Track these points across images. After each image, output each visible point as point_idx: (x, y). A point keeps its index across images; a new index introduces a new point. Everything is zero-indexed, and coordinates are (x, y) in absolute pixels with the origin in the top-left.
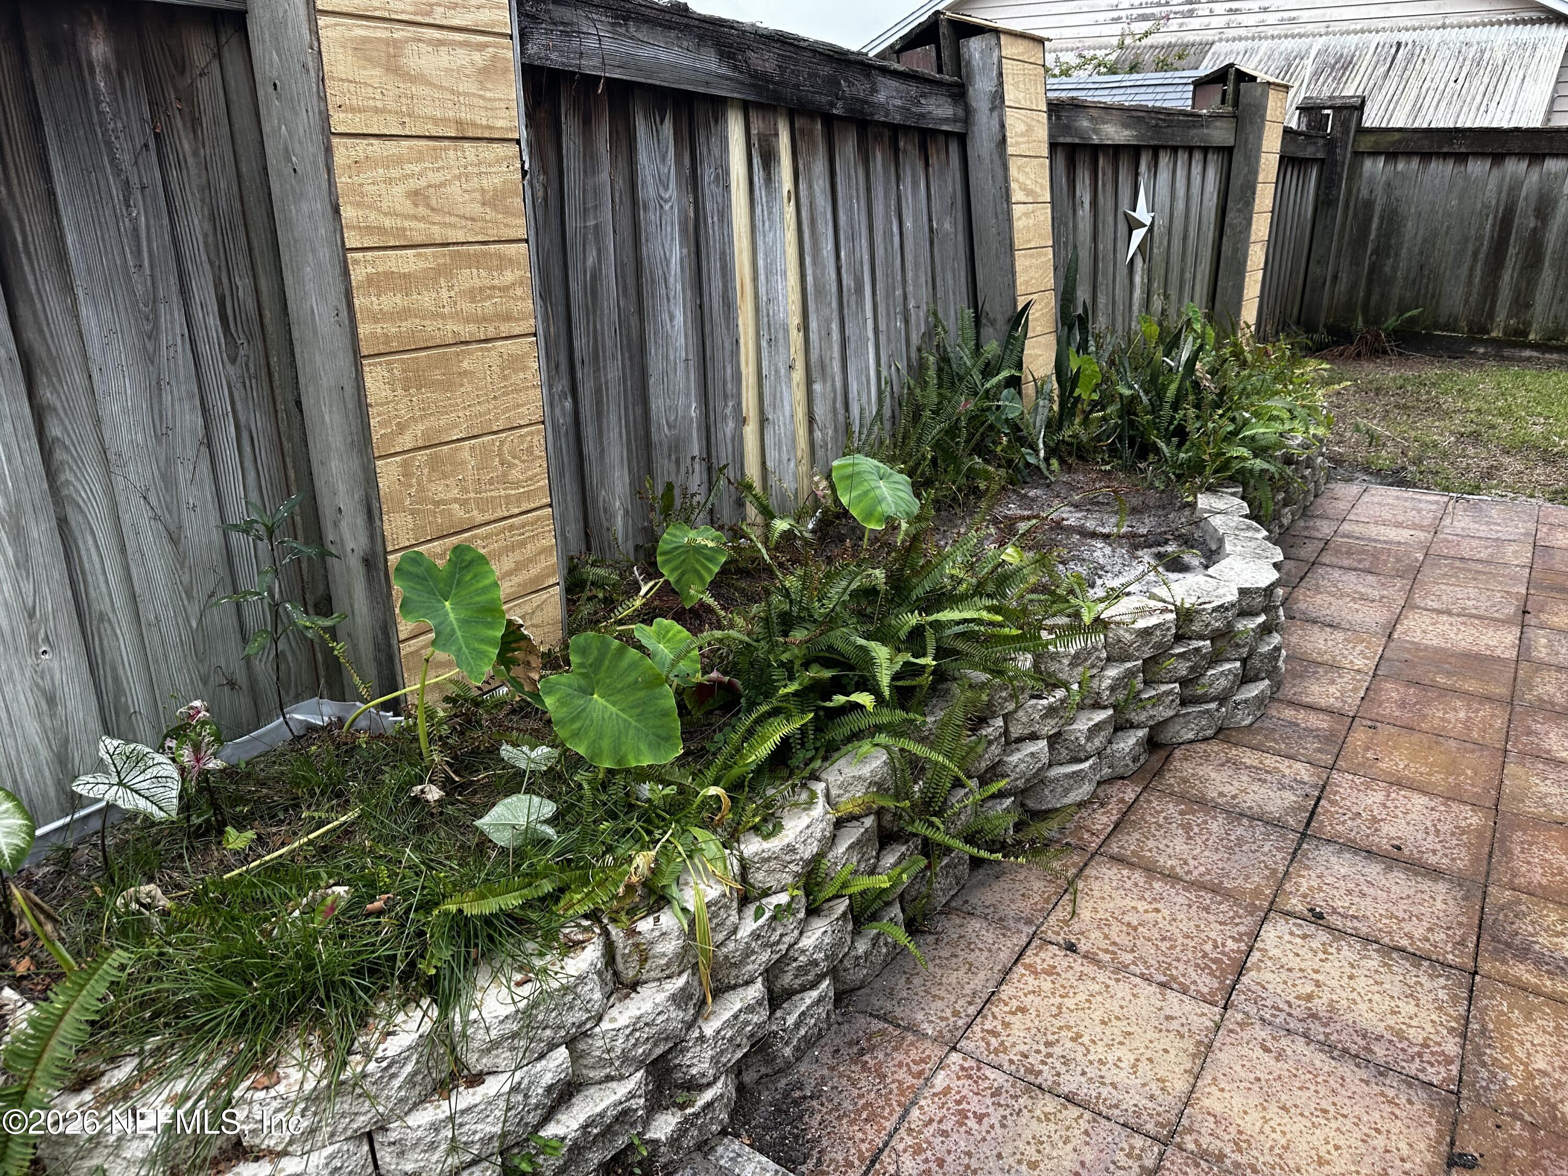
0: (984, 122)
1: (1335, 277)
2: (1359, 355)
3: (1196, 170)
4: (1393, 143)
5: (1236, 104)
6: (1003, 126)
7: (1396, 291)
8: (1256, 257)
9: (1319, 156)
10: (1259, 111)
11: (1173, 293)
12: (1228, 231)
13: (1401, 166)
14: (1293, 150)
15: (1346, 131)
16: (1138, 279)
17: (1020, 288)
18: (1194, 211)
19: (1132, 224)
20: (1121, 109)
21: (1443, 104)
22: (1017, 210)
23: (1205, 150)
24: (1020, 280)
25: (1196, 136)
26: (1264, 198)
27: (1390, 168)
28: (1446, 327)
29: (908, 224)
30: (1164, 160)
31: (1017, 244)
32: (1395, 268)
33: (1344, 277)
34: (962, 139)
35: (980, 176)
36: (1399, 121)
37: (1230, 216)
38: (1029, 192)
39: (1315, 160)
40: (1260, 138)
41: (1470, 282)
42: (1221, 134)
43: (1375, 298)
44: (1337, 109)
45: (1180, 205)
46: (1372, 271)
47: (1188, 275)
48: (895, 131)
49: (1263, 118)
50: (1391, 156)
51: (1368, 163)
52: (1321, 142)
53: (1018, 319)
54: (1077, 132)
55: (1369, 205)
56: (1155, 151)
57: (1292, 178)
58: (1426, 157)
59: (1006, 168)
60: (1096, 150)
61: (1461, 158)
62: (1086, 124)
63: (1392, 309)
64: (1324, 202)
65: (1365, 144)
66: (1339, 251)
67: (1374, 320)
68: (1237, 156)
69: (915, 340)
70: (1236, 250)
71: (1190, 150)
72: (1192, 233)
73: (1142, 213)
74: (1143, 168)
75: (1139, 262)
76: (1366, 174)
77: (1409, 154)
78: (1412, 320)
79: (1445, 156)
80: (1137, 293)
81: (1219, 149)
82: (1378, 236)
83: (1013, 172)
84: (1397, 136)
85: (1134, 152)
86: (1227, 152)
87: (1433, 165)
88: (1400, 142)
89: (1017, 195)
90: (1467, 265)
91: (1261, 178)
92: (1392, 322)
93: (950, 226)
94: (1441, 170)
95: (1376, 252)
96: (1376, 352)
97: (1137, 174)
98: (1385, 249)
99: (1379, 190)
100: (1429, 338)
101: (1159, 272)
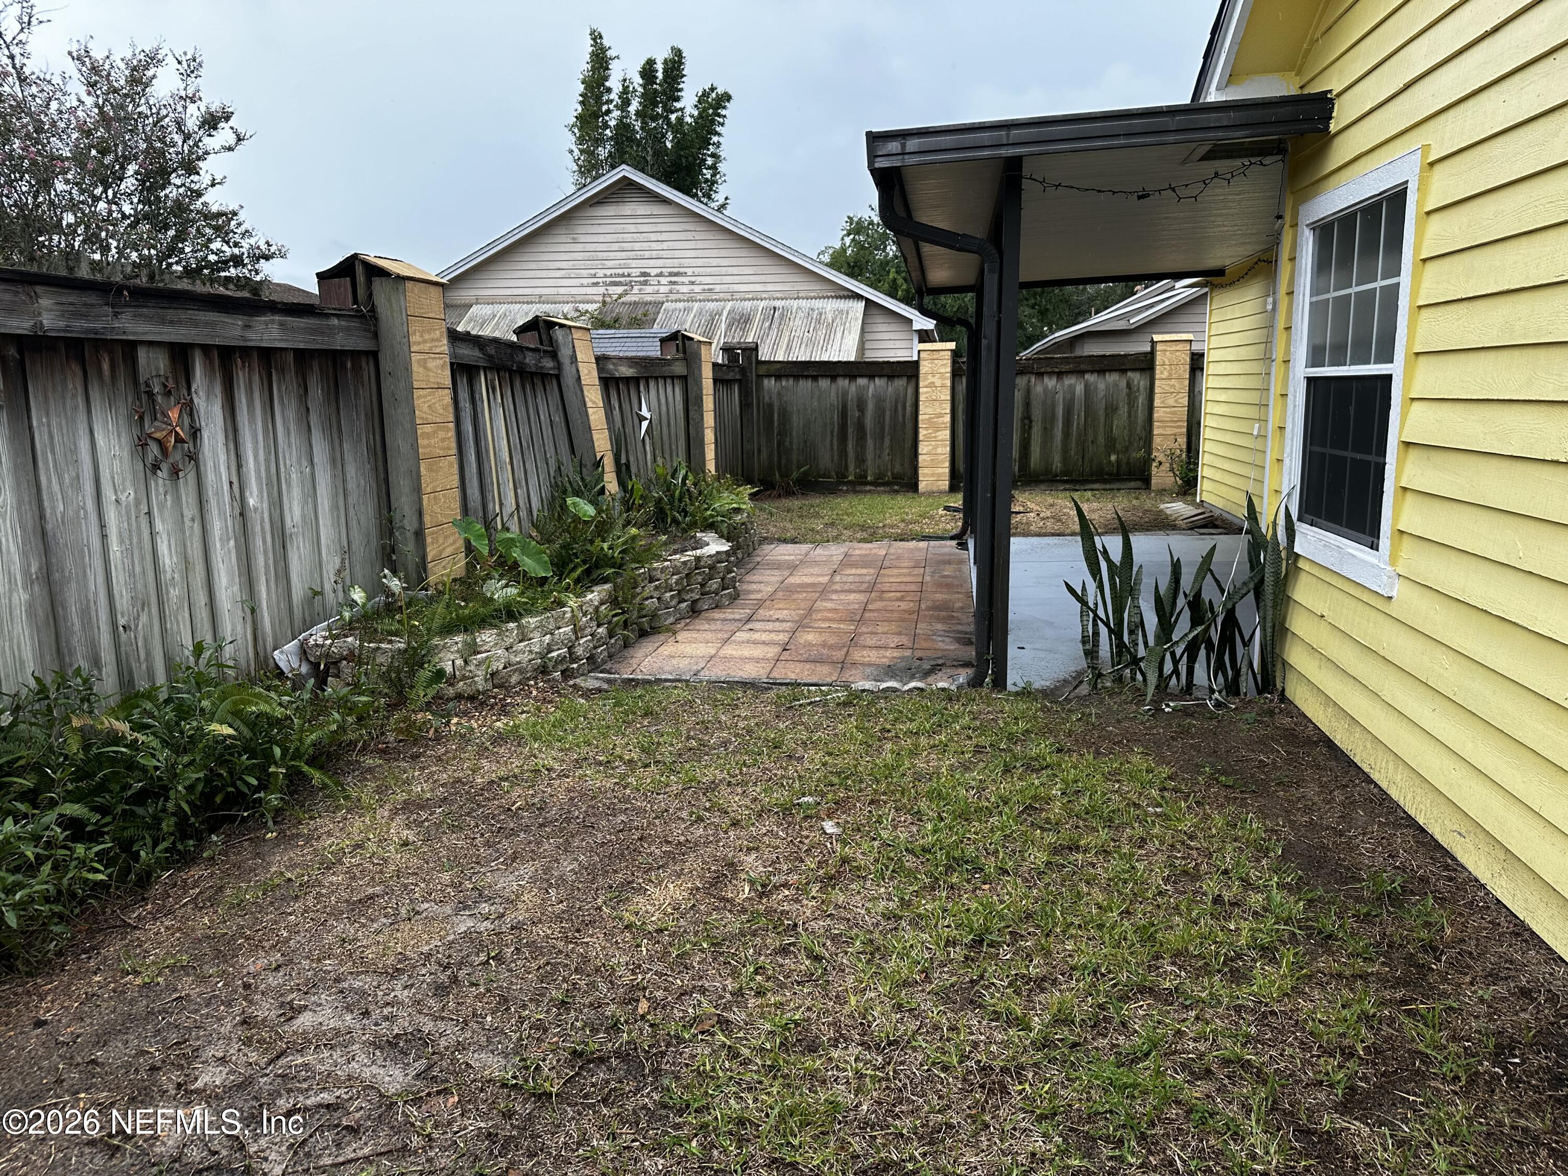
0: (568, 369)
1: (759, 450)
2: (779, 496)
3: (669, 389)
4: (778, 370)
5: (685, 352)
6: (578, 371)
7: (794, 457)
8: (709, 436)
9: (738, 377)
10: (698, 356)
11: (667, 456)
12: (691, 422)
13: (784, 383)
14: (720, 375)
15: (750, 363)
16: (648, 448)
17: (597, 449)
18: (671, 411)
19: (642, 419)
20: (627, 358)
21: (803, 346)
22: (590, 411)
23: (672, 378)
24: (596, 445)
25: (666, 370)
26: (708, 403)
27: (778, 384)
28: (824, 476)
29: (542, 417)
30: (652, 384)
31: (593, 427)
32: (791, 443)
33: (764, 449)
34: (558, 377)
35: (569, 395)
36: (780, 357)
37: (691, 414)
38: (594, 403)
39: (736, 380)
40: (700, 370)
41: (832, 449)
42: (679, 369)
43: (784, 461)
44: (743, 350)
45: (664, 408)
46: (779, 445)
47: (674, 447)
48: (532, 374)
49: (700, 359)
50: (778, 377)
51: (766, 381)
52: (737, 370)
53: (598, 464)
54: (608, 371)
55: (770, 406)
56: (647, 379)
57: (723, 390)
58: (797, 377)
59: (582, 391)
60: (617, 380)
61: (815, 378)
62: (611, 367)
63: (794, 467)
64: (745, 405)
65: (763, 370)
66: (759, 433)
67: (785, 475)
68: (690, 381)
69: (552, 474)
70: (697, 433)
71: (665, 378)
72: (672, 423)
73: (645, 412)
74: (642, 388)
75: (647, 438)
76: (766, 388)
77: (787, 376)
78: (805, 474)
79: (807, 377)
80: (649, 456)
81: (679, 377)
82: (779, 424)
83: (586, 393)
84: (779, 366)
85: (636, 380)
86: (684, 379)
87: (801, 382)
88: (780, 369)
89: (589, 404)
90: (828, 440)
91: (704, 392)
92: (795, 475)
93: (558, 418)
94: (805, 385)
95: (779, 434)
96: (789, 493)
97: (639, 392)
98: (783, 433)
99: (774, 397)
100: (817, 482)
101: (658, 445)
